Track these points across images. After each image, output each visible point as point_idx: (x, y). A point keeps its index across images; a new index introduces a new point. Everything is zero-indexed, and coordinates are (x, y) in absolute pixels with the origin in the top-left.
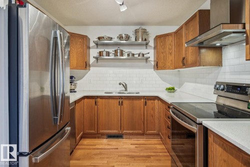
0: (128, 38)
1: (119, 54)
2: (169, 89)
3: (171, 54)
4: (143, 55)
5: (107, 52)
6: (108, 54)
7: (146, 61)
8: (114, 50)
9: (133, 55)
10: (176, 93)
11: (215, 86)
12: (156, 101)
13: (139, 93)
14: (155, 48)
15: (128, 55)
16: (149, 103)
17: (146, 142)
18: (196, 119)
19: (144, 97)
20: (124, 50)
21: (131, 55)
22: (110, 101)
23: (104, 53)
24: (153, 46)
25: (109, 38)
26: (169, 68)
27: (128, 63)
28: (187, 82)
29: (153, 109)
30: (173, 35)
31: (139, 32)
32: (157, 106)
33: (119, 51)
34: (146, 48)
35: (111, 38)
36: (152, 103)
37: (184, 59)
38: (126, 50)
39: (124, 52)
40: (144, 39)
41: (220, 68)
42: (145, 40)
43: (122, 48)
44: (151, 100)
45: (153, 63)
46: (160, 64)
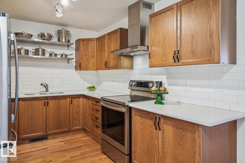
0: (50, 37)
1: (40, 53)
2: (91, 88)
3: (93, 57)
4: (66, 56)
5: (26, 50)
6: (27, 52)
7: (68, 62)
8: (34, 48)
9: (56, 55)
10: (96, 91)
11: (130, 83)
12: (81, 99)
13: (63, 93)
14: (76, 50)
15: (51, 55)
16: (75, 101)
17: (72, 138)
18: (125, 103)
19: (70, 96)
20: (46, 49)
21: (53, 55)
22: (34, 102)
23: (23, 52)
24: (75, 48)
25: (29, 35)
26: (92, 70)
27: (49, 63)
28: (105, 81)
29: (78, 106)
30: (95, 41)
31: (62, 33)
32: (81, 104)
33: (40, 50)
34: (68, 49)
35: (32, 36)
36: (77, 101)
37: (106, 62)
38: (49, 50)
39: (46, 52)
40: (67, 41)
41: (132, 70)
42: (69, 41)
43: (43, 47)
44: (76, 98)
45: (74, 64)
46: (83, 65)
